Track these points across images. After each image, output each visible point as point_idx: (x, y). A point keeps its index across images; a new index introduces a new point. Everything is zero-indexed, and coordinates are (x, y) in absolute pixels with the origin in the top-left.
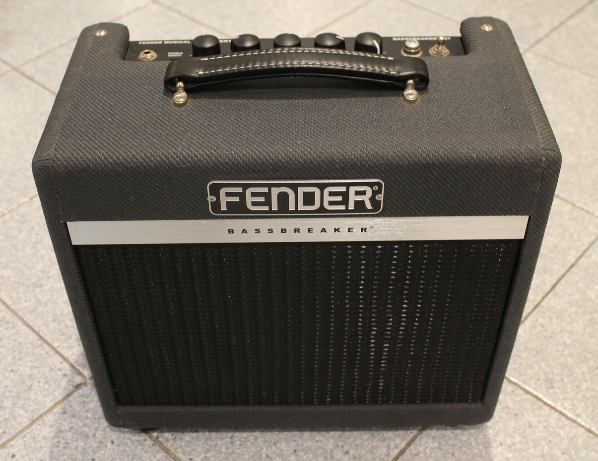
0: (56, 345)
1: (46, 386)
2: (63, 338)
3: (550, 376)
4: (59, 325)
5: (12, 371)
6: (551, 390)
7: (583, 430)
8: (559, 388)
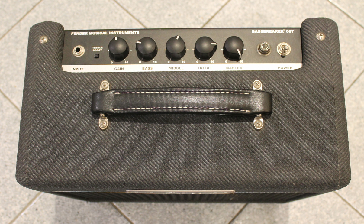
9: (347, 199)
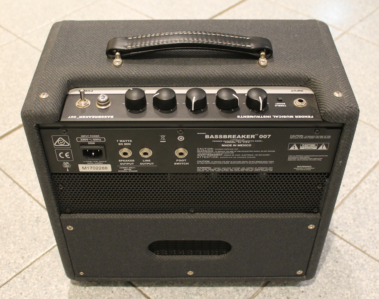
0: (352, 248)
1: (345, 221)
2: (350, 253)
3: (36, 224)
4: (357, 262)
5: (371, 230)
6: (39, 216)
7: (33, 195)
8: (34, 217)
9: (27, 195)
